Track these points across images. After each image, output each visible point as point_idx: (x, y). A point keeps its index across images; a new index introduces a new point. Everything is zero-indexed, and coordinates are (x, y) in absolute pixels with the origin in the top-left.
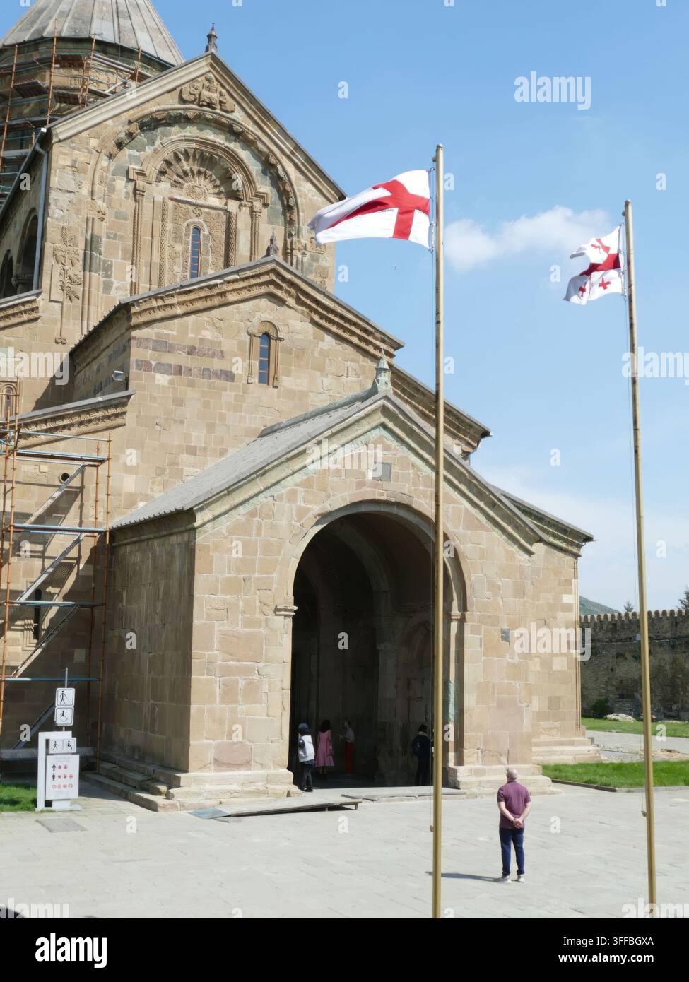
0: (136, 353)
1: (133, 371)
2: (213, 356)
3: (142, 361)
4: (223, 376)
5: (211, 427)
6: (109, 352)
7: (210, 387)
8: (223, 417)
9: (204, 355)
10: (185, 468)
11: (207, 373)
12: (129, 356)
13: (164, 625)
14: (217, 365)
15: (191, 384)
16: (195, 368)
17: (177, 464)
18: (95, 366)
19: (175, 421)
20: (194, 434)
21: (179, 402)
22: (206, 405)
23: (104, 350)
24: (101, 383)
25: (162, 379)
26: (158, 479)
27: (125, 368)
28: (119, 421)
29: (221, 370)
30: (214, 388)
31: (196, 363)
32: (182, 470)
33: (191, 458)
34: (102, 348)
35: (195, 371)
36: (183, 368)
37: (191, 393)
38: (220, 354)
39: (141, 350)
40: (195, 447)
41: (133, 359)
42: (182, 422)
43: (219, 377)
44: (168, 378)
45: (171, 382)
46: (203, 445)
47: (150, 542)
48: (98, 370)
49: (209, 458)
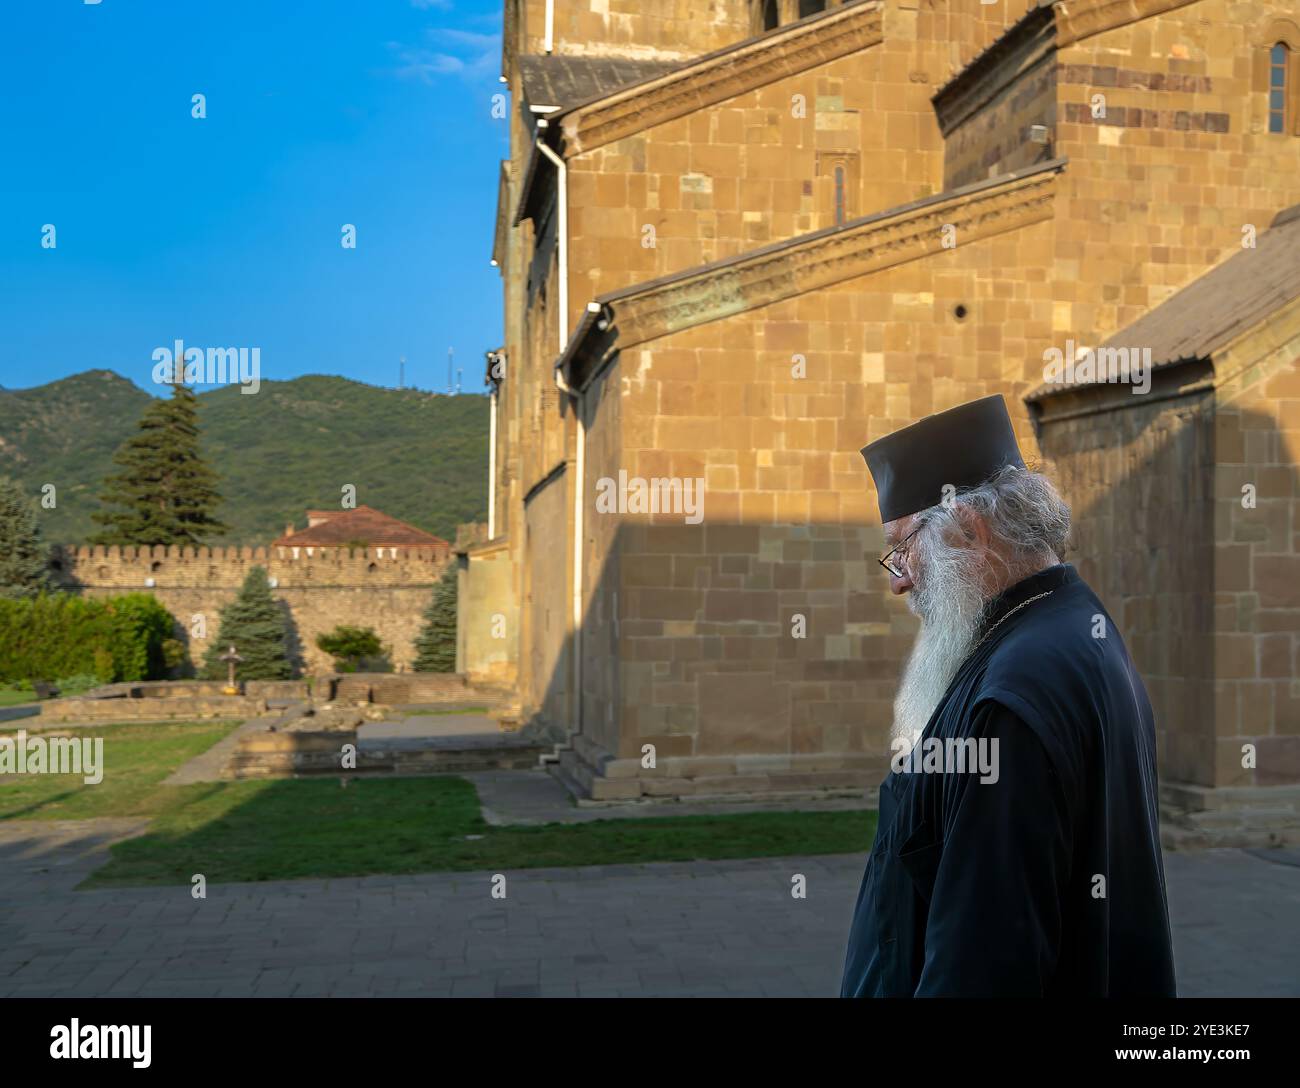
0: (1066, 92)
1: (1063, 123)
2: (1193, 90)
3: (1076, 106)
4: (1210, 124)
5: (1192, 213)
6: (1014, 93)
7: (1189, 144)
8: (1210, 197)
9: (1177, 88)
10: (1150, 287)
11: (1184, 120)
12: (1054, 98)
13: (1153, 551)
14: (1200, 104)
15: (1157, 141)
16: (1164, 112)
17: (1137, 280)
18: (983, 120)
19: (1133, 208)
20: (1164, 228)
21: (1137, 174)
22: (1182, 175)
23: (1002, 90)
24: (998, 148)
25: (1109, 136)
26: (1107, 306)
27: (1046, 118)
28: (1045, 209)
29: (1207, 115)
30: (1195, 146)
31: (1165, 103)
32: (1146, 290)
33: (1160, 267)
34: (998, 85)
35: (1163, 119)
36: (1144, 116)
37: (1160, 158)
38: (1204, 85)
39: (1075, 86)
40: (1167, 250)
41: (1061, 101)
42: (1144, 208)
43: (1203, 127)
44: (1117, 132)
45: (1123, 139)
46: (1179, 246)
47: (1118, 415)
48: (991, 126)
49: (1189, 266)
